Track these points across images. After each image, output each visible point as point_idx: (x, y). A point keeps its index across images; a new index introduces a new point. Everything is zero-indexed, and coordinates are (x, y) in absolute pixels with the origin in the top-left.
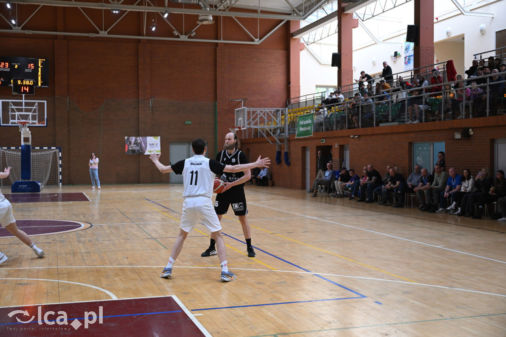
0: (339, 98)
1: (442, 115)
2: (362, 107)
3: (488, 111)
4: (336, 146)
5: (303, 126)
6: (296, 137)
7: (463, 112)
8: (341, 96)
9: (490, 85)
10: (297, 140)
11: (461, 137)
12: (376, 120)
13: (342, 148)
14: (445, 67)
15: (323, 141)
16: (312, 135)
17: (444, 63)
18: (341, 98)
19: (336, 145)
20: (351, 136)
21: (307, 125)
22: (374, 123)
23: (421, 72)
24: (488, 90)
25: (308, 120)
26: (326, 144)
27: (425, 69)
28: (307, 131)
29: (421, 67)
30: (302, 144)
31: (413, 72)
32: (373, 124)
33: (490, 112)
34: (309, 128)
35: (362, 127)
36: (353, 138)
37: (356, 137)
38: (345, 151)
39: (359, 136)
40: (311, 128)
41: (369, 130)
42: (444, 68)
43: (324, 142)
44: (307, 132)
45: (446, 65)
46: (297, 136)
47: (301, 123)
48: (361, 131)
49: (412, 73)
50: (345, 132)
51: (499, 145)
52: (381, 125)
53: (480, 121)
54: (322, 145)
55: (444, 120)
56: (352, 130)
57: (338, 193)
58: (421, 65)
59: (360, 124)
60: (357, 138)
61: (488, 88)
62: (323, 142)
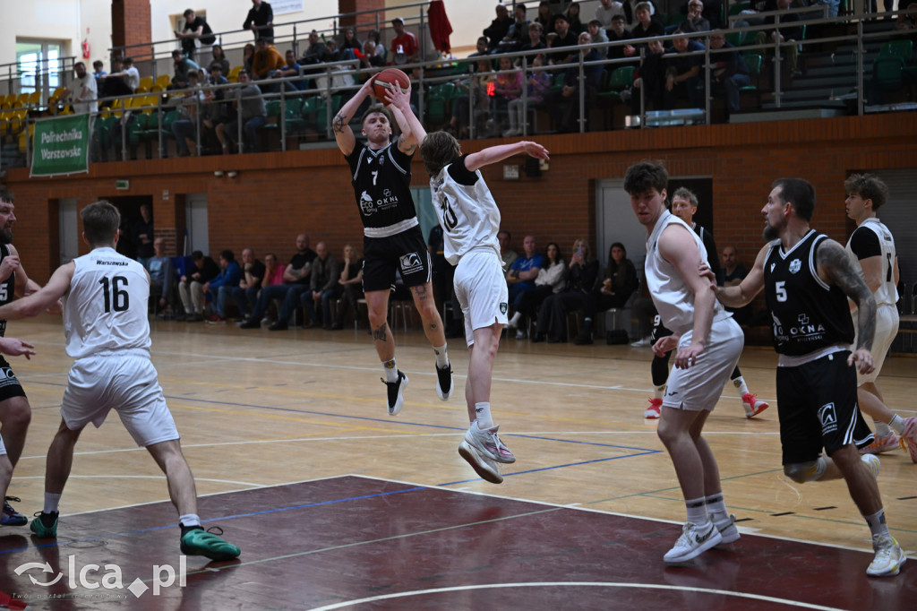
0: (127, 75)
1: (471, 127)
2: (244, 102)
3: (582, 120)
4: (166, 195)
5: (54, 146)
6: (31, 175)
7: (522, 121)
8: (133, 71)
9: (586, 67)
10: (35, 181)
11: (520, 175)
12: (287, 134)
13: (182, 203)
14: (425, 14)
15: (123, 185)
16: (87, 171)
17: (422, 5)
18: (133, 77)
19: (166, 193)
20: (217, 173)
21: (68, 145)
22: (283, 141)
23: (358, 24)
24: (582, 77)
25: (69, 131)
26: (132, 193)
27: (371, 15)
28: (68, 159)
29: (359, 10)
30: (51, 193)
31: (337, 20)
32: (281, 144)
33: (586, 125)
34: (76, 152)
35: (246, 150)
36: (219, 177)
37: (230, 175)
38: (188, 210)
39: (239, 172)
40: (83, 152)
41: (269, 159)
42: (422, 17)
43: (126, 188)
44: (67, 164)
45: (429, 12)
46: (35, 172)
47: (47, 138)
48: (243, 160)
49: (335, 23)
50: (196, 162)
51: (606, 192)
52: (303, 147)
53: (567, 142)
54: (119, 194)
55: (475, 137)
56: (216, 158)
57: (187, 311)
58: (358, 6)
59: (240, 144)
60: (233, 177)
61: (582, 72)
62: (124, 187)
